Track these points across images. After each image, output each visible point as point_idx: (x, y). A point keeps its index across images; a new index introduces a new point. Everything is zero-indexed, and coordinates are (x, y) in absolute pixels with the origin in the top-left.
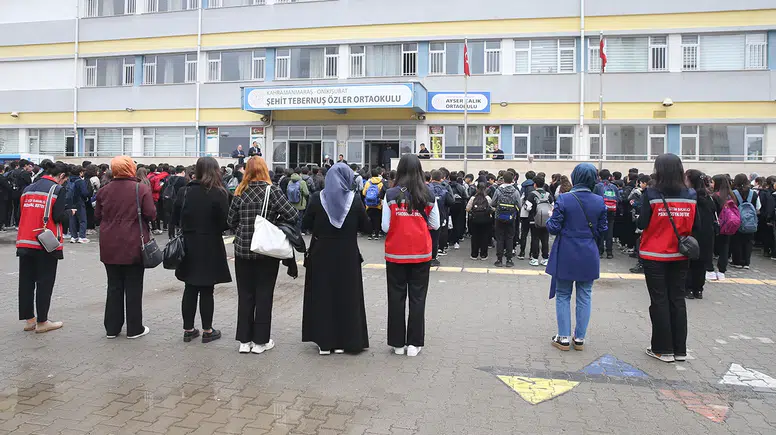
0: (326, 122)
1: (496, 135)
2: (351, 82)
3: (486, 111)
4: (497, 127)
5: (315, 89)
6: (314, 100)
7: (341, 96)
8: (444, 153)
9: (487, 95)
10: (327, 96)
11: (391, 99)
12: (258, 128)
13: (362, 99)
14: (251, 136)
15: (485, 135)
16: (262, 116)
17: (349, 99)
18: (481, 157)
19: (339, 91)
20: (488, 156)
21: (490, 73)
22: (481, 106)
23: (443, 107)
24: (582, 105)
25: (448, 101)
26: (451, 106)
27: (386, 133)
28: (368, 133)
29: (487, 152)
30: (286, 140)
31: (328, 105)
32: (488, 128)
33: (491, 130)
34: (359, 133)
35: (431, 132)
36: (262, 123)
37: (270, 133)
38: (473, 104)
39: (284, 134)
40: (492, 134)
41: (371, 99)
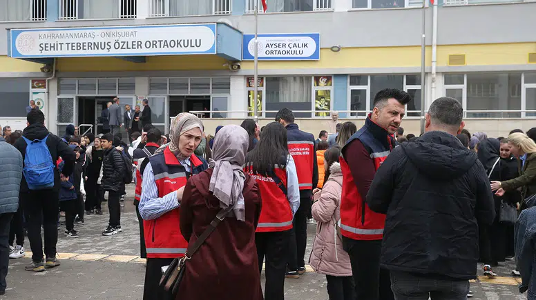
0: (119, 73)
1: (328, 88)
2: (151, 22)
3: (315, 58)
4: (329, 78)
5: (97, 32)
6: (97, 46)
7: (130, 40)
8: (264, 111)
9: (316, 37)
10: (112, 40)
11: (190, 43)
12: (39, 81)
13: (154, 44)
14: (32, 90)
15: (314, 88)
16: (42, 65)
17: (139, 45)
18: (309, 115)
19: (127, 34)
20: (317, 115)
21: (319, 9)
22: (309, 52)
23: (262, 54)
24: (434, 48)
25: (267, 46)
26: (272, 52)
27: (195, 86)
28: (173, 86)
29: (317, 109)
30: (73, 96)
31: (114, 52)
32: (317, 78)
33: (322, 82)
34: (161, 86)
35: (249, 85)
36: (43, 75)
37: (53, 86)
38: (298, 49)
39: (71, 88)
40: (323, 87)
41: (166, 44)
